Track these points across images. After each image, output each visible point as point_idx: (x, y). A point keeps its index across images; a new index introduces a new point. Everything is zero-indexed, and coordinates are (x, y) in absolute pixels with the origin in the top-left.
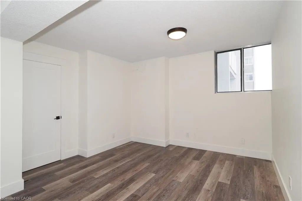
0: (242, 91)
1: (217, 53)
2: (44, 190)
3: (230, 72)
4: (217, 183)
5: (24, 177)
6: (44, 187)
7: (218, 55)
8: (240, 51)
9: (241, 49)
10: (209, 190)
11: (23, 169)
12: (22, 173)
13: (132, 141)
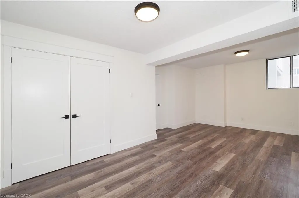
0: (291, 87)
1: (268, 60)
2: (167, 140)
3: (278, 71)
4: (273, 145)
5: (157, 133)
6: (166, 139)
7: (269, 61)
8: (289, 57)
9: (290, 57)
10: (268, 147)
11: (156, 128)
12: (156, 130)
13: (195, 123)
